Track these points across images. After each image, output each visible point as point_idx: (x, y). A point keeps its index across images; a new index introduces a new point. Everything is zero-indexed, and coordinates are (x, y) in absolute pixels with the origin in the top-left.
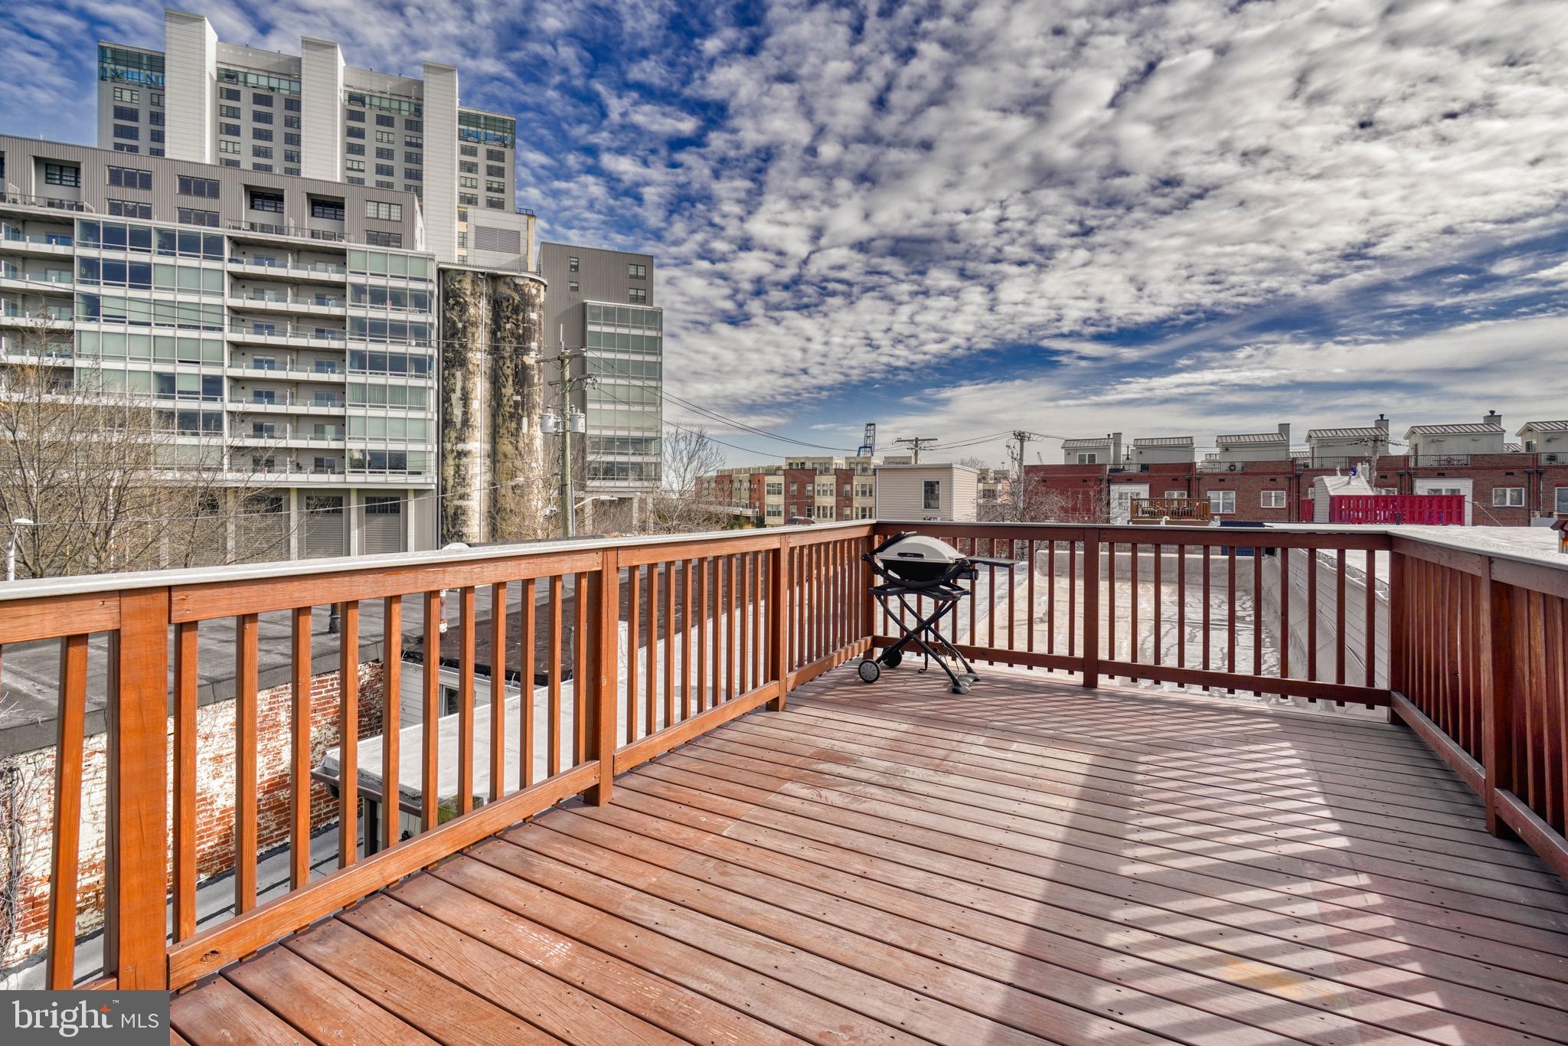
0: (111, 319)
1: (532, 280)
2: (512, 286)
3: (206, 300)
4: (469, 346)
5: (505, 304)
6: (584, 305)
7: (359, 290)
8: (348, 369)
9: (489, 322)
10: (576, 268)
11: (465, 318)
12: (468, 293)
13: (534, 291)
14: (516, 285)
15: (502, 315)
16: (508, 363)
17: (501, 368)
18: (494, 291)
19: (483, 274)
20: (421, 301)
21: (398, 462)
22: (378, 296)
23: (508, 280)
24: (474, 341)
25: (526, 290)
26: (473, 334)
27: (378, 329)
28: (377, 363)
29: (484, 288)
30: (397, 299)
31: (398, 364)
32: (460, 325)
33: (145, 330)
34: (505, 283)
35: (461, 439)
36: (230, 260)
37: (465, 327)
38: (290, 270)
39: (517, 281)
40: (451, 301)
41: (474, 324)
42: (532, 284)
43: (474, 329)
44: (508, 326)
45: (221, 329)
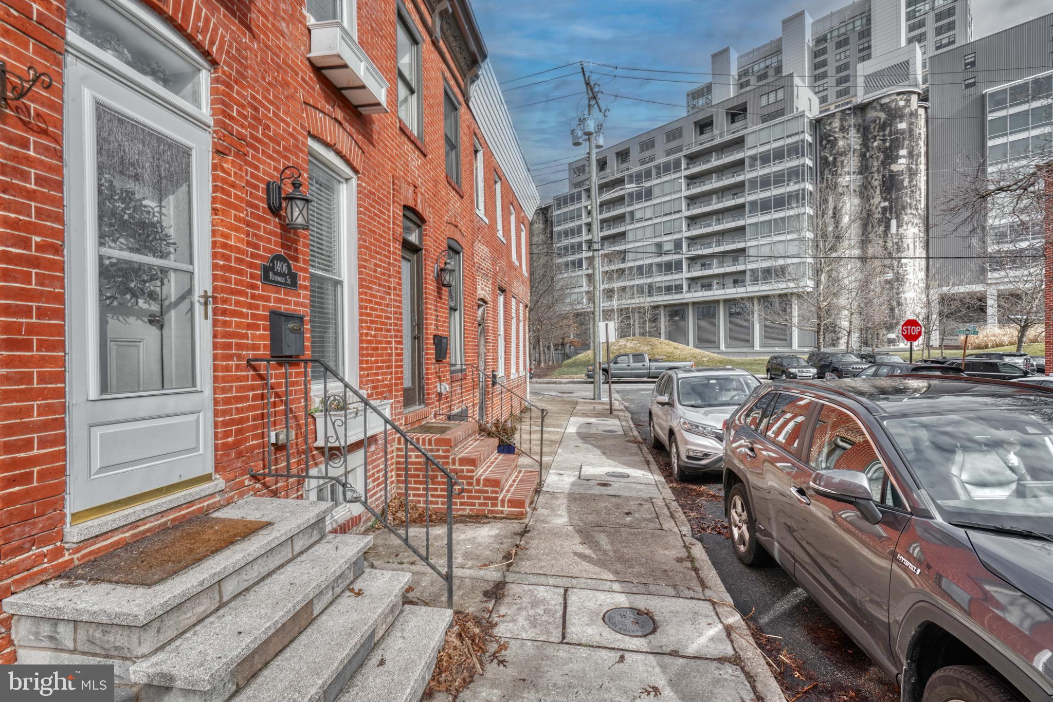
0: (640, 220)
1: (899, 94)
2: (878, 107)
3: (675, 196)
4: (839, 172)
5: (872, 126)
6: (983, 97)
7: (753, 158)
8: (747, 215)
9: (858, 147)
10: (973, 64)
11: (834, 152)
12: (837, 130)
13: (902, 103)
14: (882, 105)
15: (870, 136)
16: (876, 176)
17: (870, 183)
18: (864, 120)
19: (849, 109)
20: (795, 150)
21: (781, 272)
22: (765, 159)
23: (875, 104)
24: (843, 167)
25: (893, 105)
26: (842, 162)
27: (765, 183)
28: (765, 206)
29: (852, 121)
30: (779, 155)
31: (780, 203)
32: (831, 159)
33: (649, 222)
34: (872, 108)
35: (833, 249)
36: (685, 169)
37: (835, 159)
38: (715, 162)
39: (883, 101)
40: (824, 142)
41: (844, 154)
42: (899, 98)
43: (843, 158)
44: (875, 144)
45: (681, 211)
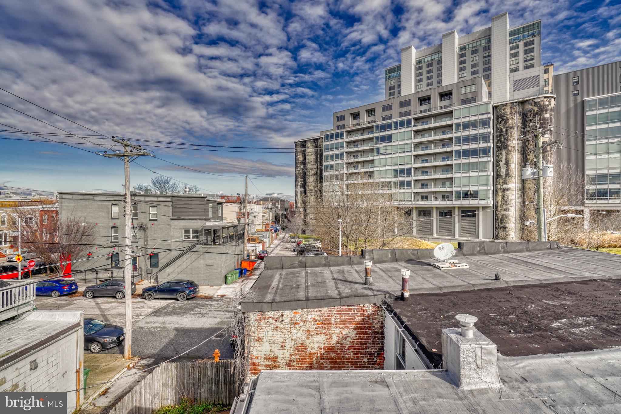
1: (545, 97)
2: (533, 104)
3: (407, 142)
4: (509, 138)
5: (529, 114)
6: (583, 102)
7: (458, 125)
8: (454, 158)
9: (520, 125)
10: (577, 83)
11: (507, 126)
12: (508, 113)
13: (547, 103)
14: (535, 103)
15: (527, 119)
16: (531, 143)
17: (527, 146)
18: (523, 109)
19: (516, 102)
20: (485, 123)
21: (475, 195)
22: (466, 126)
23: (531, 101)
24: (511, 136)
25: (542, 103)
26: (511, 133)
27: (466, 140)
28: (465, 154)
29: (517, 109)
30: (474, 125)
31: (474, 153)
32: (504, 130)
33: (390, 156)
34: (529, 104)
35: (505, 183)
36: (414, 126)
37: (507, 130)
38: (433, 124)
39: (536, 101)
40: (500, 120)
41: (512, 128)
42: (545, 99)
43: (512, 130)
44: (531, 124)
45: (411, 151)
